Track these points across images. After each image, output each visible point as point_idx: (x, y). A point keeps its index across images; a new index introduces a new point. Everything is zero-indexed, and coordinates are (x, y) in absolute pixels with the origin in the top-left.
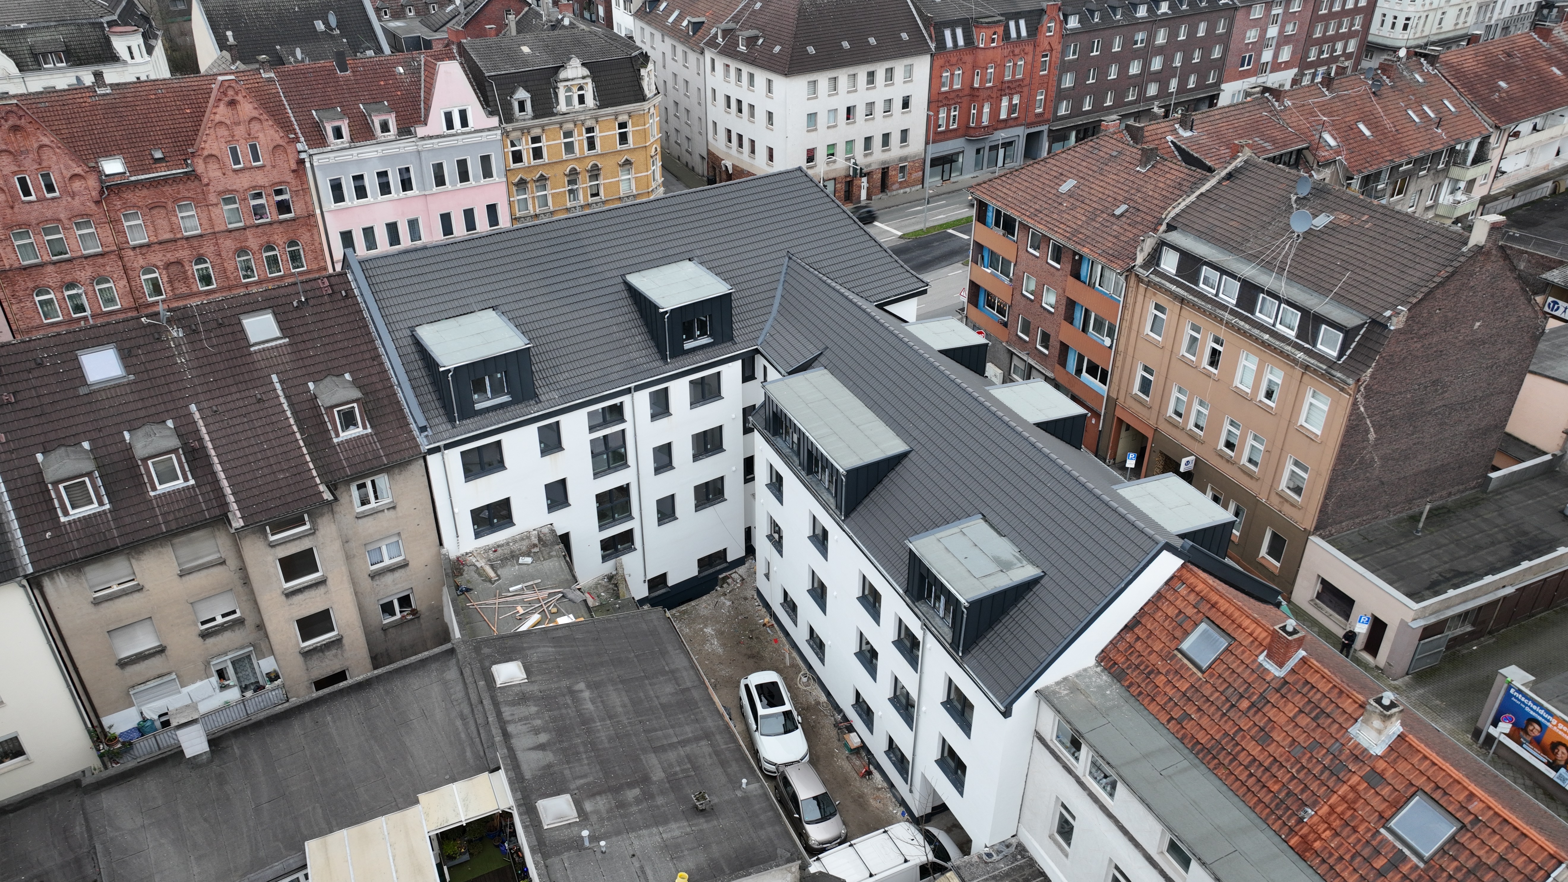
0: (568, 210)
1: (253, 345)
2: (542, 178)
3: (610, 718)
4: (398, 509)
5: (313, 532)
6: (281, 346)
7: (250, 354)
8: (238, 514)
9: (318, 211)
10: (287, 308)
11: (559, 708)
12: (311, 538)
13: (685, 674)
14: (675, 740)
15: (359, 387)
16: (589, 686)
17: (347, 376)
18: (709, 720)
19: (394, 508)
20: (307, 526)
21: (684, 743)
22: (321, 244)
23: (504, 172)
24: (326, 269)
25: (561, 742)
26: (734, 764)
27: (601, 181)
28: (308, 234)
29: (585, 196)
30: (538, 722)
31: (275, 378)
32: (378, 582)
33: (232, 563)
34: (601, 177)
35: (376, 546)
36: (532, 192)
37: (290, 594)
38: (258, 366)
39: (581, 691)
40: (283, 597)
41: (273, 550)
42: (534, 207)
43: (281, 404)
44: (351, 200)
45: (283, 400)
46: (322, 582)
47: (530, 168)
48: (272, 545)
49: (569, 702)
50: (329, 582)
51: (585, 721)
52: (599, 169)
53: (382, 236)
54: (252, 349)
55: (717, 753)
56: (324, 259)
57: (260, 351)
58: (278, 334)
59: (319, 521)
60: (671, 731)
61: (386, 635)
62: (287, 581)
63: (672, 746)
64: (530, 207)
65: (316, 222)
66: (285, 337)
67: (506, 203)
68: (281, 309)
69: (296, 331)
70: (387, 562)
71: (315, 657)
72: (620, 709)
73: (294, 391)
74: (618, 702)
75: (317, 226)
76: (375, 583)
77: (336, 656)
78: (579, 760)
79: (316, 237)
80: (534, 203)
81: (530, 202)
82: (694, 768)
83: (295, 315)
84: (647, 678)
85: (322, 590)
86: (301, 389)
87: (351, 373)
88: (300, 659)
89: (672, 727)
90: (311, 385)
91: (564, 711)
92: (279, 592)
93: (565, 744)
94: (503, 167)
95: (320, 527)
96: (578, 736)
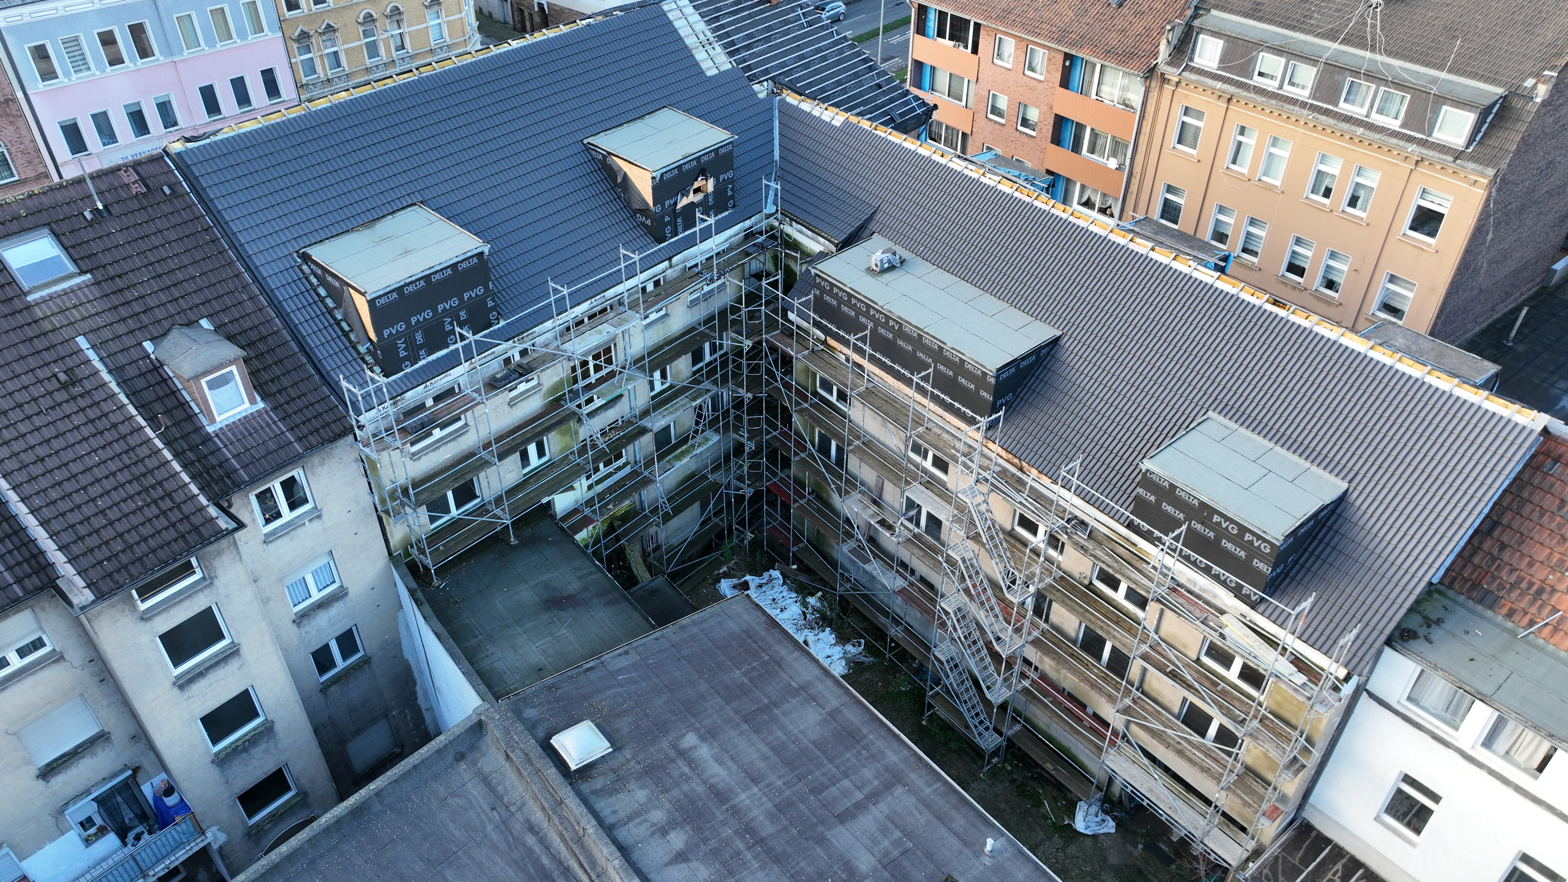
0: (368, 70)
1: (30, 292)
2: (330, 29)
3: (755, 781)
4: (324, 517)
5: (208, 581)
6: (80, 287)
7: (28, 307)
8: (80, 582)
9: (20, 95)
10: (76, 223)
11: (677, 784)
12: (207, 592)
13: (821, 687)
14: (859, 796)
15: (230, 338)
16: (702, 738)
17: (205, 323)
18: (889, 753)
19: (319, 517)
20: (198, 576)
21: (873, 797)
22: (33, 141)
23: (277, 24)
24: (47, 176)
25: (705, 840)
26: (955, 814)
27: (405, 29)
28: (11, 128)
29: (388, 50)
30: (658, 816)
31: (82, 342)
32: (307, 628)
33: (75, 655)
34: (405, 24)
35: (298, 576)
36: (319, 50)
37: (184, 683)
38: (47, 326)
39: (695, 747)
40: (176, 691)
41: (148, 625)
42: (324, 69)
43: (104, 385)
44: (67, 74)
45: (106, 377)
46: (233, 652)
47: (311, 18)
48: (146, 617)
49: (686, 770)
50: (245, 650)
51: (721, 795)
52: (400, 14)
53: (122, 125)
54: (30, 298)
55: (926, 804)
56: (42, 162)
57: (44, 301)
58: (71, 268)
59: (217, 563)
60: (846, 783)
61: (326, 697)
62: (176, 665)
63: (860, 807)
64: (319, 69)
65: (20, 109)
66: (83, 272)
67: (287, 66)
68: (65, 227)
69: (105, 259)
70: (316, 596)
71: (236, 762)
72: (761, 765)
73: (122, 359)
74: (755, 756)
75: (22, 115)
76: (303, 631)
77: (266, 751)
78: (744, 865)
79: (24, 132)
80: (323, 64)
81: (318, 63)
82: (908, 835)
83: (90, 234)
84: (775, 705)
85: (234, 664)
86: (135, 353)
87: (209, 317)
88: (214, 771)
89: (846, 775)
90: (148, 346)
91: (685, 787)
92: (168, 683)
93: (713, 843)
94: (276, 17)
95: (220, 572)
96: (724, 823)
